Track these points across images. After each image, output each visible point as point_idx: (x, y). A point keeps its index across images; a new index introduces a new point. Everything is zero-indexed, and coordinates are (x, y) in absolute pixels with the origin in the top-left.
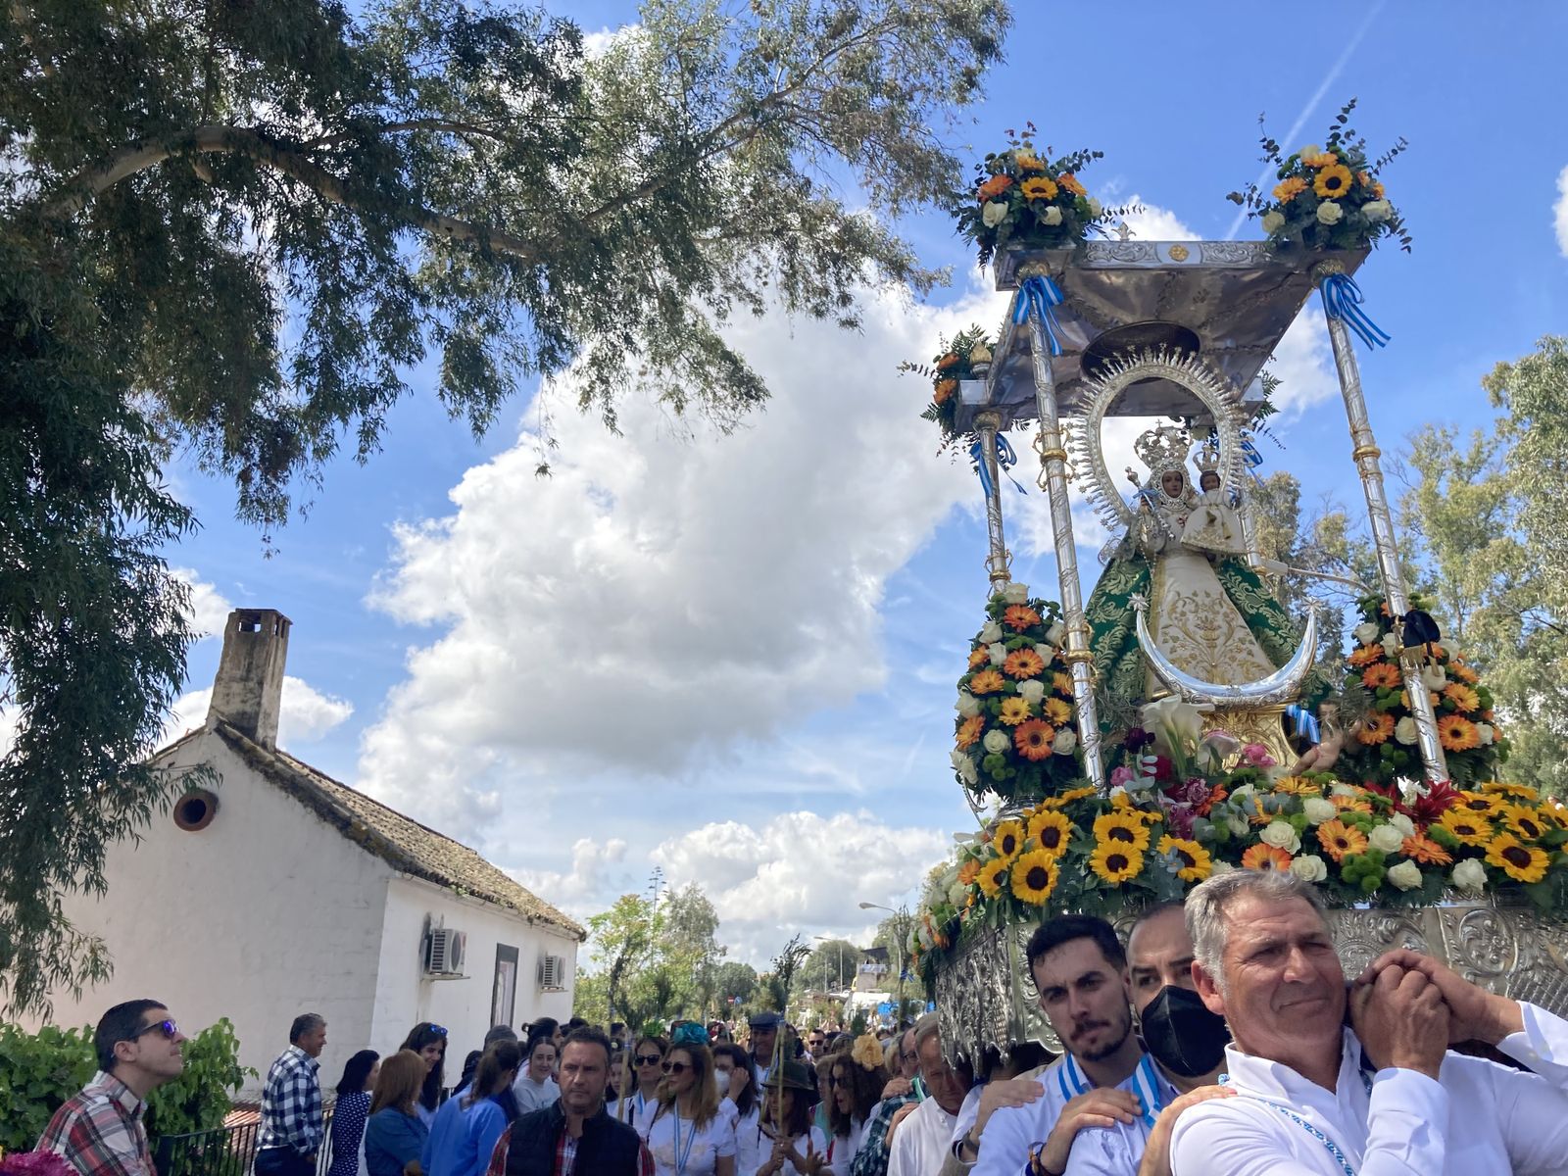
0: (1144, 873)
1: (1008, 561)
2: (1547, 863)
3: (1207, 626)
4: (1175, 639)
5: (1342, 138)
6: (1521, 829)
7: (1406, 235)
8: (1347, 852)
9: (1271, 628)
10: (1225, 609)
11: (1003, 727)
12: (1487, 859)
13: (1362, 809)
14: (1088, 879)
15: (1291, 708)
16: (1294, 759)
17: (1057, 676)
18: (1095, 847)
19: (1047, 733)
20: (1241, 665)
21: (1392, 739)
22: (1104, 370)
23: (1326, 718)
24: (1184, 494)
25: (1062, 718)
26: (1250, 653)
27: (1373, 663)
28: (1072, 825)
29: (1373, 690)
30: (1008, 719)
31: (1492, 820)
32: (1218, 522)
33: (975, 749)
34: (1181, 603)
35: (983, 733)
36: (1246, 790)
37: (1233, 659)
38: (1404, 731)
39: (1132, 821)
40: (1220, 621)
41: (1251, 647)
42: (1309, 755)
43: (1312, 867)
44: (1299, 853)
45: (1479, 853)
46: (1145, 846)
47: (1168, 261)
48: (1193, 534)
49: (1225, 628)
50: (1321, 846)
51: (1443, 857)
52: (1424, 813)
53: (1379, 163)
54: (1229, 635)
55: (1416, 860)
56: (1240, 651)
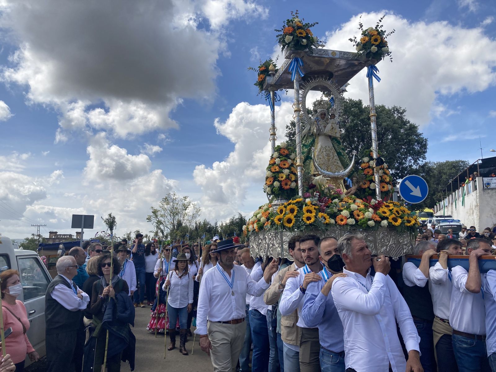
0: (314, 222)
1: (276, 130)
2: (401, 222)
3: (328, 155)
4: (320, 158)
5: (379, 26)
6: (396, 213)
7: (392, 57)
8: (360, 218)
9: (342, 156)
10: (333, 151)
11: (278, 181)
12: (389, 220)
13: (362, 207)
14: (302, 222)
15: (346, 178)
16: (345, 191)
17: (292, 168)
18: (304, 215)
19: (289, 183)
20: (335, 166)
21: (369, 187)
22: (308, 81)
23: (354, 181)
24: (325, 119)
25: (293, 179)
26: (337, 163)
27: (367, 168)
28: (298, 208)
29: (366, 175)
30: (280, 179)
31: (390, 210)
32: (334, 128)
33: (271, 186)
34: (322, 149)
35: (274, 182)
36: (336, 200)
37: (333, 164)
38: (372, 186)
39: (312, 208)
40: (331, 154)
41: (338, 161)
42: (349, 190)
43: (351, 221)
44: (349, 218)
45: (387, 218)
46: (315, 214)
47: (331, 56)
48: (327, 131)
49: (332, 156)
50: (354, 216)
51: (379, 219)
52: (376, 208)
53: (387, 35)
54: (333, 158)
55: (374, 220)
56: (335, 162)
